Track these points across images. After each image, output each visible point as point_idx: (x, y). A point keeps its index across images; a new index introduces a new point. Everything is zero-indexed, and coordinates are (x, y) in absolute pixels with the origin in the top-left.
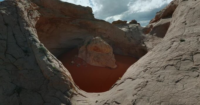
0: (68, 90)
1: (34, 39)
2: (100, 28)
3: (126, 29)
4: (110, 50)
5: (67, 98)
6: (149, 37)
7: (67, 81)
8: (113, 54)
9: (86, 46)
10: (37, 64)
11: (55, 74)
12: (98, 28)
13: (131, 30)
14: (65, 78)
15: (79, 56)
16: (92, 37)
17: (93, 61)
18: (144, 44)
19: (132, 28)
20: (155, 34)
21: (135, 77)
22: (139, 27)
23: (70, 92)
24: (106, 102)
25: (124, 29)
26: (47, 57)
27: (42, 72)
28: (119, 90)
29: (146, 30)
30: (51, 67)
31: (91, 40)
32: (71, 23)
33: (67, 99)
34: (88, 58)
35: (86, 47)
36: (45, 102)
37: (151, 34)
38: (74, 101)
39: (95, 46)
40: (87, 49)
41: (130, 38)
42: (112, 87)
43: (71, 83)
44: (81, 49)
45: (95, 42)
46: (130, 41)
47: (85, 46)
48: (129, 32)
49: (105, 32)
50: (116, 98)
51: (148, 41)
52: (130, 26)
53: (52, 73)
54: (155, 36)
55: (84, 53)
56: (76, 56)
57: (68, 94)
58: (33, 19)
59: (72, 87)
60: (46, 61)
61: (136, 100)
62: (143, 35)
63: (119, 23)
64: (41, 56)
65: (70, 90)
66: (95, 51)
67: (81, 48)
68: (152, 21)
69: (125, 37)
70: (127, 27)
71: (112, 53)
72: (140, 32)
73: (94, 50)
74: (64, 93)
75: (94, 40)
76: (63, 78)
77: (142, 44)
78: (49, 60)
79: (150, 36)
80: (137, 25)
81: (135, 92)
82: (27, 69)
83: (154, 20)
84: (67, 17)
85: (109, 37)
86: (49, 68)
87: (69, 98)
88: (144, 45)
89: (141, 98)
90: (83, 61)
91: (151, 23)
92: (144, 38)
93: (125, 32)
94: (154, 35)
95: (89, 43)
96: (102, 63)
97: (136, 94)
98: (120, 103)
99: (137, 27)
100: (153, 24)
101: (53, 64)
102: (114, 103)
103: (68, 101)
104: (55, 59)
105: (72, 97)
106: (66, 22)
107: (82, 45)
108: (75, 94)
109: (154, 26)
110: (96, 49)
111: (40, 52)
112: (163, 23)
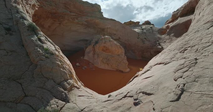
0: (66, 80)
1: (22, 16)
2: (110, 28)
3: (139, 30)
4: (122, 51)
5: (63, 90)
6: (166, 37)
7: (64, 68)
8: (125, 56)
9: (94, 45)
10: (23, 46)
11: (47, 57)
12: (107, 28)
13: (145, 31)
14: (62, 65)
15: (86, 58)
16: (101, 36)
17: (102, 63)
18: (160, 45)
19: (145, 29)
20: (173, 34)
21: (168, 60)
22: (153, 28)
23: (69, 84)
24: (127, 95)
25: (136, 30)
26: (37, 36)
27: (28, 56)
28: (146, 78)
29: (162, 31)
30: (41, 48)
31: (99, 39)
32: (76, 21)
33: (63, 92)
34: (95, 59)
35: (94, 47)
36: (26, 96)
37: (168, 35)
38: (74, 97)
39: (104, 47)
40: (94, 49)
41: (144, 39)
42: (131, 80)
43: (70, 72)
44: (87, 50)
45: (104, 41)
46: (144, 43)
47: (92, 46)
48: (143, 33)
49: (115, 33)
50: (142, 87)
51: (165, 42)
52: (144, 27)
53: (43, 55)
54: (173, 36)
55: (91, 54)
56: (82, 58)
57: (64, 85)
58: (29, 5)
59: (72, 77)
60: (36, 40)
61: (184, 85)
62: (159, 36)
63: (131, 24)
64: (30, 35)
65: (69, 80)
66: (104, 52)
67: (88, 48)
68: (168, 22)
69: (138, 38)
70: (140, 28)
71: (124, 54)
72: (155, 33)
73: (103, 50)
74: (59, 84)
75: (103, 39)
76: (58, 64)
77: (158, 45)
78: (40, 40)
79: (168, 37)
80: (151, 26)
81: (179, 74)
82: (5, 50)
83: (170, 20)
84: (72, 14)
85: (119, 38)
86: (39, 50)
87: (66, 92)
88: (160, 47)
89: (195, 81)
90: (90, 64)
91: (167, 24)
92: (160, 39)
93: (138, 33)
94: (171, 35)
95: (97, 42)
96: (112, 66)
97: (181, 77)
98: (152, 93)
99: (151, 28)
100: (169, 24)
101: (45, 46)
102: (141, 94)
103: (65, 96)
104: (49, 41)
105: (71, 90)
106: (71, 19)
107: (89, 45)
108: (76, 87)
109: (171, 26)
110: (106, 50)
111: (28, 30)
112: (181, 22)
